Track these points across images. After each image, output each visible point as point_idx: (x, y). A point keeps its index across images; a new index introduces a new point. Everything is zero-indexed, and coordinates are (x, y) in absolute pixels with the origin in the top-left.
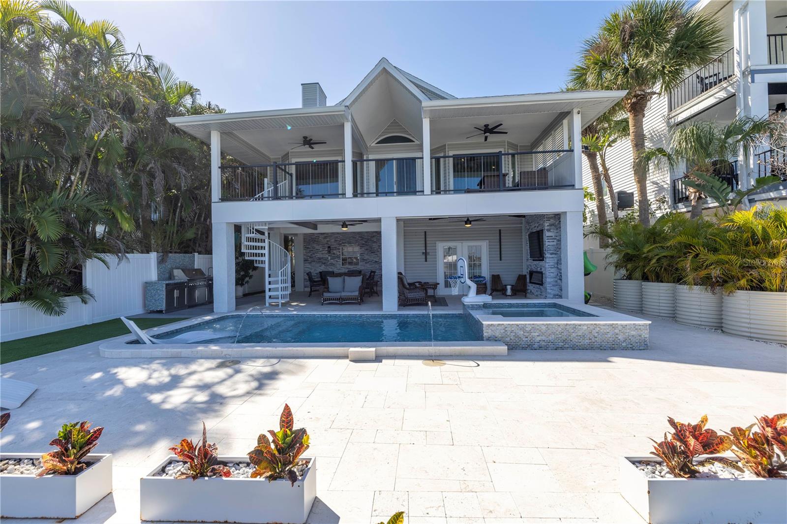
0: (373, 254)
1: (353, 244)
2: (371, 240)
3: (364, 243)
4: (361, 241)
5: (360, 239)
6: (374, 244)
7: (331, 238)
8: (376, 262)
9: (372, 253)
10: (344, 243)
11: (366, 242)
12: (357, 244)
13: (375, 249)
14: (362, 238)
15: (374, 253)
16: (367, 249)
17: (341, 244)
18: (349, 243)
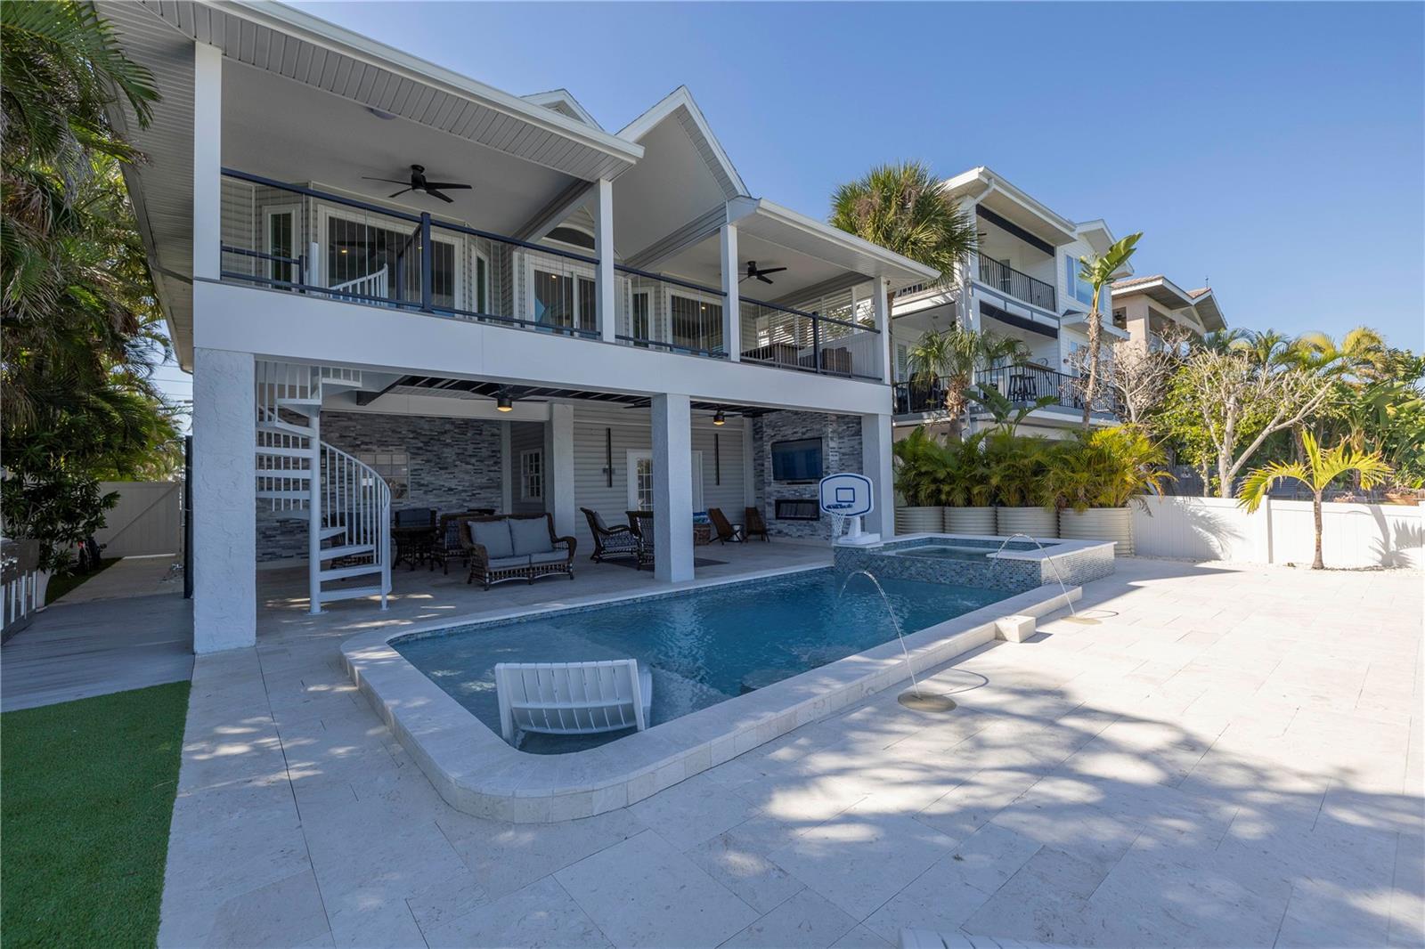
0: (443, 472)
1: (390, 448)
2: (439, 440)
3: (421, 445)
4: (413, 441)
5: (411, 436)
6: (445, 450)
7: (331, 429)
8: (450, 489)
9: (441, 468)
10: (366, 444)
11: (426, 443)
12: (404, 447)
13: (449, 460)
14: (417, 435)
15: (446, 468)
16: (428, 461)
17: (358, 445)
18: (382, 443)
